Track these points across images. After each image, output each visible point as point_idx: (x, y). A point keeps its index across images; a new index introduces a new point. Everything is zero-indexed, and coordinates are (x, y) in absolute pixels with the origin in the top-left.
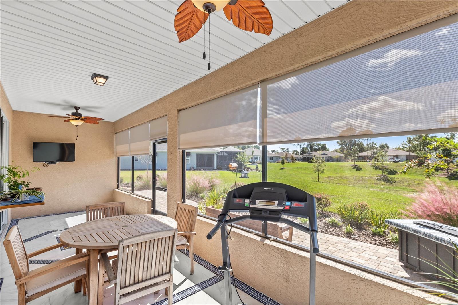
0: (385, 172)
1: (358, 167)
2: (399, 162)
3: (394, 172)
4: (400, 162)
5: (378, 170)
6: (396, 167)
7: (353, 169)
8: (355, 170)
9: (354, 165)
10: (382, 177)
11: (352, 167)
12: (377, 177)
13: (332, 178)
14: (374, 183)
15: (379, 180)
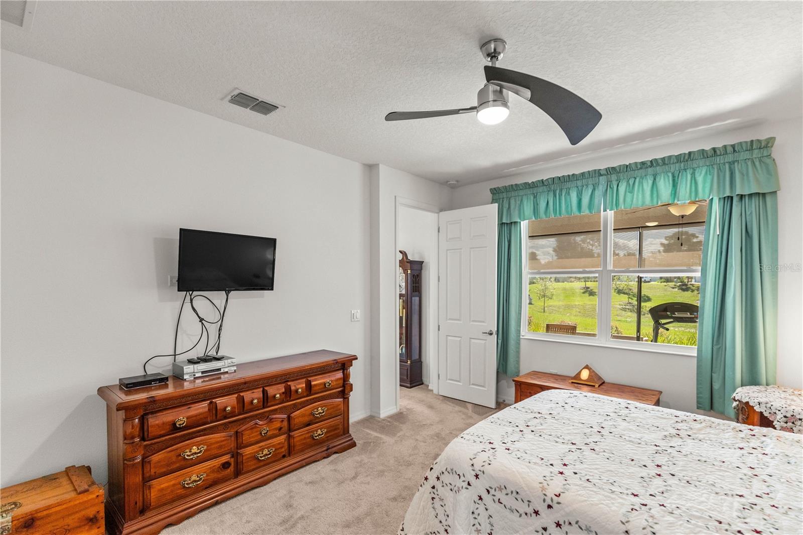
0: (633, 298)
1: (592, 290)
2: (649, 282)
3: (645, 298)
4: (652, 283)
5: (622, 295)
6: (648, 290)
7: (584, 293)
8: (587, 294)
9: (584, 288)
10: (627, 306)
11: (582, 291)
12: (620, 305)
13: (554, 308)
14: (617, 315)
15: (624, 310)
